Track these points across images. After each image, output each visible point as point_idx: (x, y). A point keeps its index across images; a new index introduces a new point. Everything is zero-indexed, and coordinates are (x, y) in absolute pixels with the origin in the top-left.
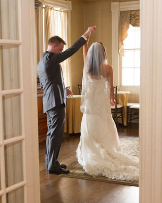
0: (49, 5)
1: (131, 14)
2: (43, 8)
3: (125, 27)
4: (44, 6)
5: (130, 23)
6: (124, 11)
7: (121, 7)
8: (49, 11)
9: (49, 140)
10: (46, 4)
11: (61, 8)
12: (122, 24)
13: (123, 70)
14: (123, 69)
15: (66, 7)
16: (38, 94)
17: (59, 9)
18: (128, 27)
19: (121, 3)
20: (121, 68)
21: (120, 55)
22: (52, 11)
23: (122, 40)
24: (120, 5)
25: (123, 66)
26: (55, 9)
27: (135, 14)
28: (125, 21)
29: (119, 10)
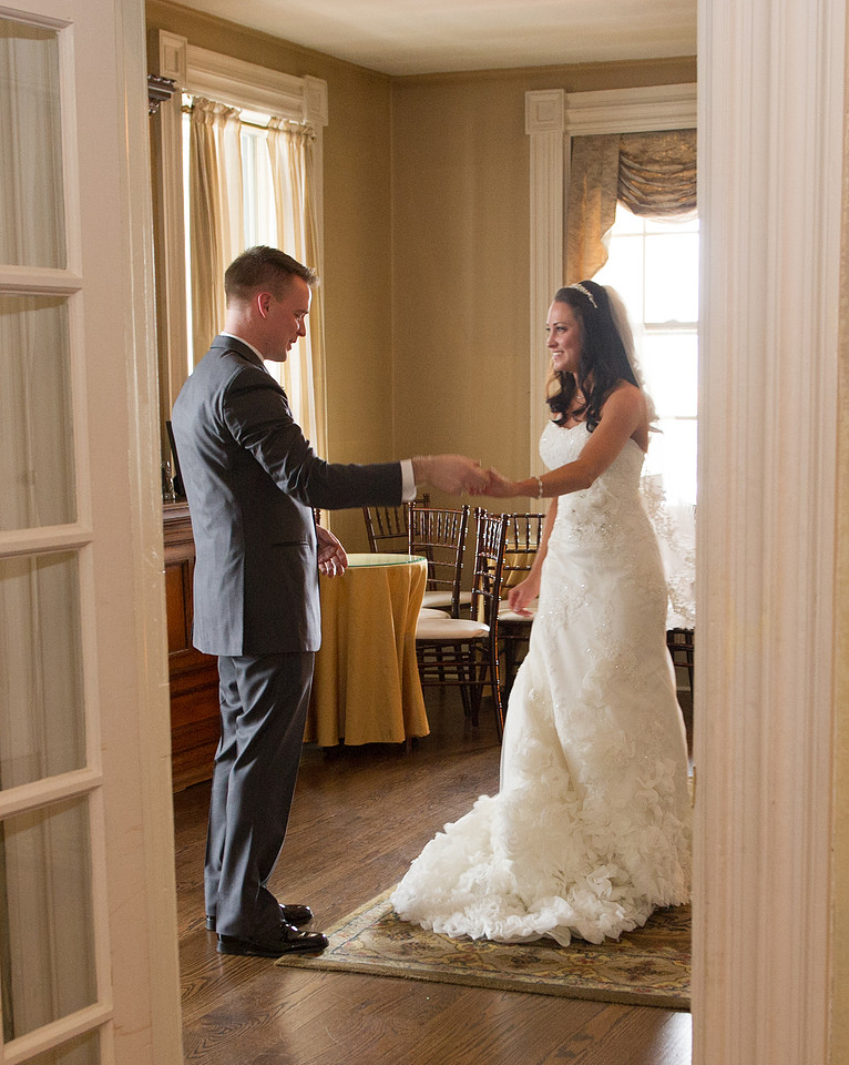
0: (212, 96)
1: (622, 153)
2: (184, 109)
3: (595, 215)
4: (187, 100)
5: (620, 196)
6: (589, 138)
8: (216, 127)
9: (227, 782)
10: (201, 93)
11: (274, 111)
12: (580, 199)
15: (299, 109)
16: (167, 545)
17: (263, 118)
18: (608, 217)
19: (576, 97)
22: (230, 126)
26: (246, 115)
27: (644, 152)
28: (592, 187)
29: (566, 133)
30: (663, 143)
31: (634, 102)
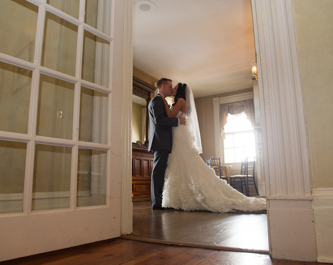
1: (229, 106)
3: (225, 115)
5: (229, 112)
6: (223, 104)
7: (220, 101)
12: (222, 113)
14: (224, 149)
18: (227, 115)
19: (221, 98)
20: (223, 149)
21: (222, 138)
23: (223, 126)
24: (219, 100)
25: (224, 148)
27: (232, 105)
28: (224, 111)
29: (219, 104)
30: (235, 104)
31: (231, 98)
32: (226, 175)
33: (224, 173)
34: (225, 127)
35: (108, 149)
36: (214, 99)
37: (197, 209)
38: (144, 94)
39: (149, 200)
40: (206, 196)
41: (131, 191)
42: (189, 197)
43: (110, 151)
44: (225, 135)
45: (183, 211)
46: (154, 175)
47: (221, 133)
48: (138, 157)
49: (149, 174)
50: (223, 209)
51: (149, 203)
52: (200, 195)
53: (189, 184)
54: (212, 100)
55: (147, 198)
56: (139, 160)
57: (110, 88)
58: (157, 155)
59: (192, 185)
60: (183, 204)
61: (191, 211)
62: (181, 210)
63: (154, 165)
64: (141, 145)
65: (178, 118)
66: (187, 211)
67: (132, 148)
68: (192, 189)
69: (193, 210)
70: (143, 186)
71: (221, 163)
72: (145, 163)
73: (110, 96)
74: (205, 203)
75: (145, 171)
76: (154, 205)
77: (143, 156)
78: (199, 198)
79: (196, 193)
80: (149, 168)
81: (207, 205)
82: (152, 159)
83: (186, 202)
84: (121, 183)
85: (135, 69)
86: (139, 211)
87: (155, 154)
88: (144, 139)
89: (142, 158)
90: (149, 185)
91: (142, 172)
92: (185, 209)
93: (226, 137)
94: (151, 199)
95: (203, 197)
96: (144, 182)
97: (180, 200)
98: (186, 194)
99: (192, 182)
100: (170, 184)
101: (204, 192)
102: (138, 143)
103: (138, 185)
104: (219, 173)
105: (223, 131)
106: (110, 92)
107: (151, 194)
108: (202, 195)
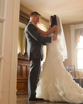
3: (78, 37)
6: (77, 29)
7: (75, 27)
11: (44, 25)
13: (78, 60)
15: (47, 25)
19: (75, 25)
20: (77, 59)
21: (76, 52)
22: (39, 25)
23: (77, 44)
24: (75, 26)
26: (41, 24)
28: (77, 34)
29: (75, 29)
31: (82, 25)
32: (79, 77)
33: (77, 75)
34: (78, 44)
35: (2, 58)
36: (71, 26)
37: (60, 101)
38: (25, 21)
39: (26, 94)
40: (66, 92)
41: (16, 88)
42: (55, 92)
43: (3, 59)
44: (78, 50)
45: (50, 102)
46: (30, 76)
47: (76, 49)
48: (20, 64)
49: (27, 75)
50: (77, 101)
51: (26, 96)
52: (62, 91)
53: (55, 83)
54: (70, 26)
55: (25, 92)
56: (20, 66)
57: (5, 17)
58: (32, 63)
59: (57, 84)
60: (50, 97)
61: (55, 102)
62: (48, 101)
63: (30, 70)
64: (22, 55)
65: (52, 37)
66: (53, 102)
67: (18, 58)
68: (57, 87)
69: (57, 101)
70: (23, 84)
71: (75, 69)
72: (24, 68)
73: (5, 22)
74: (65, 97)
75: (24, 73)
76: (30, 98)
77: (23, 63)
78: (61, 94)
79: (60, 90)
80: (27, 71)
81: (66, 98)
82: (29, 65)
83: (52, 95)
84: (10, 82)
85: (21, 6)
86: (20, 101)
87: (31, 62)
88: (23, 51)
89: (22, 64)
90: (27, 83)
91: (22, 73)
92: (51, 101)
93: (79, 51)
94: (28, 93)
95: (64, 93)
96: (23, 81)
97: (48, 94)
98: (52, 90)
99: (58, 82)
100: (42, 82)
101: (64, 89)
102: (20, 54)
103: (19, 83)
104: (74, 75)
105: (77, 47)
106: (4, 20)
107: (28, 90)
108: (64, 91)
